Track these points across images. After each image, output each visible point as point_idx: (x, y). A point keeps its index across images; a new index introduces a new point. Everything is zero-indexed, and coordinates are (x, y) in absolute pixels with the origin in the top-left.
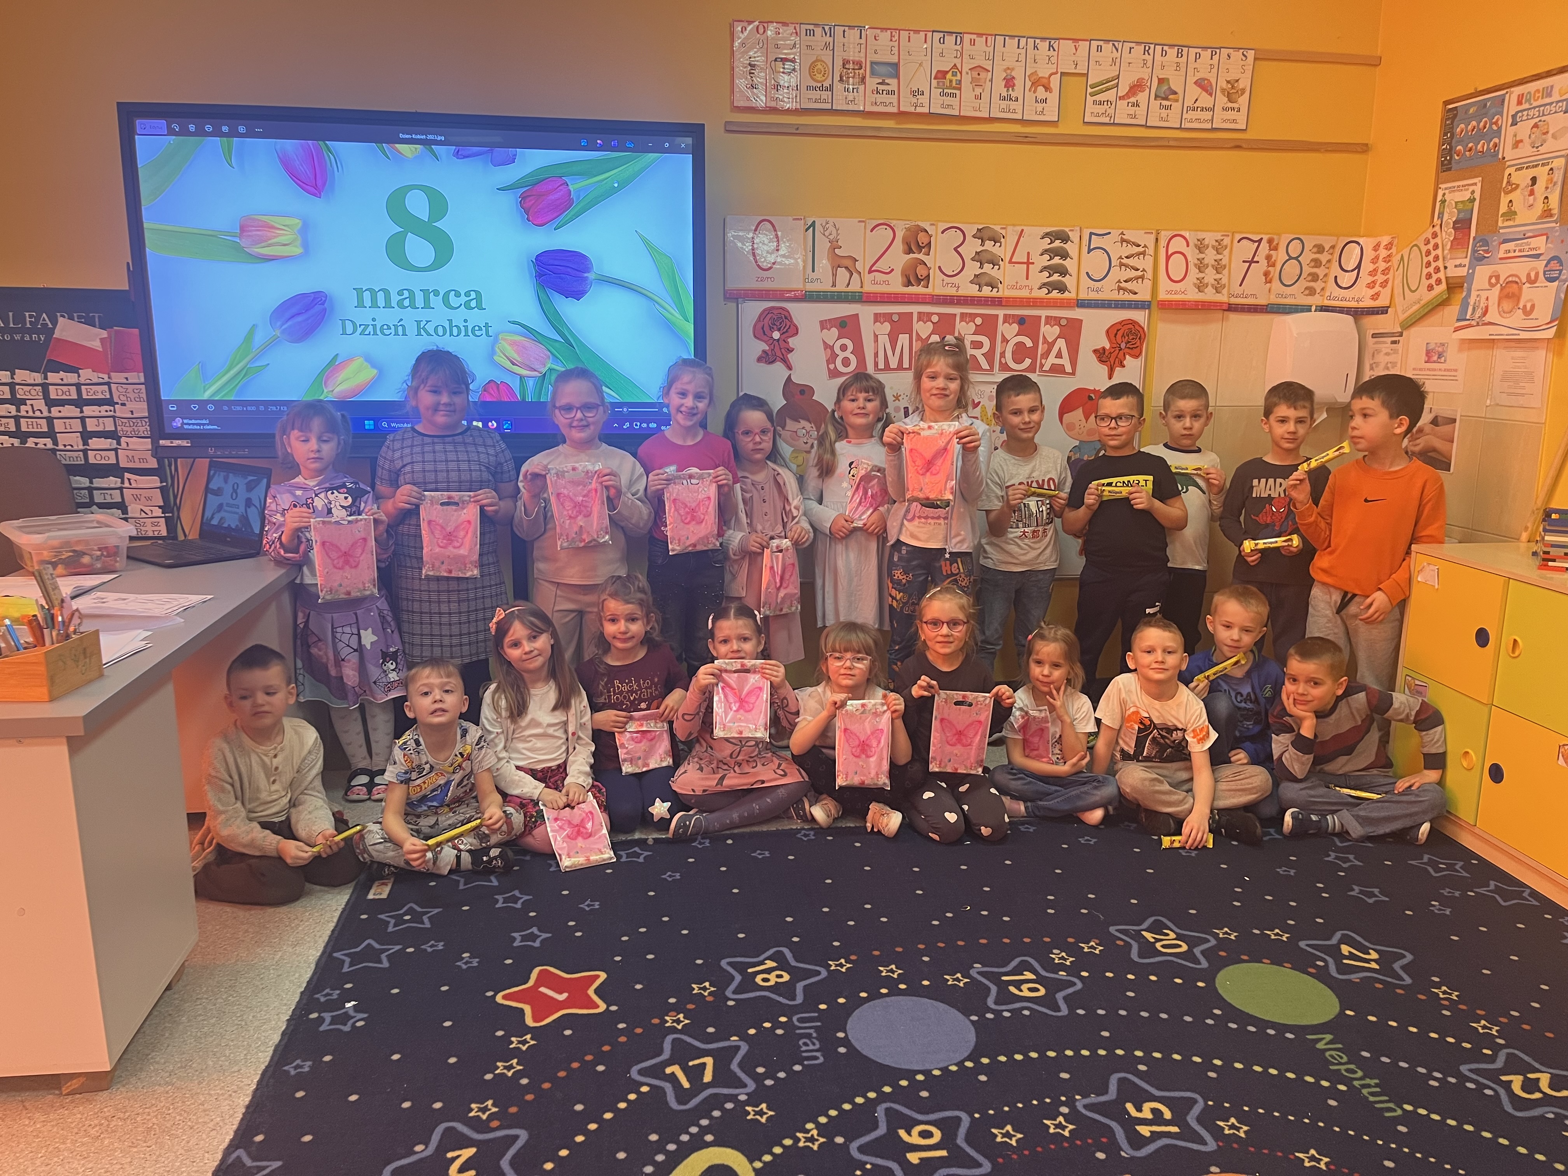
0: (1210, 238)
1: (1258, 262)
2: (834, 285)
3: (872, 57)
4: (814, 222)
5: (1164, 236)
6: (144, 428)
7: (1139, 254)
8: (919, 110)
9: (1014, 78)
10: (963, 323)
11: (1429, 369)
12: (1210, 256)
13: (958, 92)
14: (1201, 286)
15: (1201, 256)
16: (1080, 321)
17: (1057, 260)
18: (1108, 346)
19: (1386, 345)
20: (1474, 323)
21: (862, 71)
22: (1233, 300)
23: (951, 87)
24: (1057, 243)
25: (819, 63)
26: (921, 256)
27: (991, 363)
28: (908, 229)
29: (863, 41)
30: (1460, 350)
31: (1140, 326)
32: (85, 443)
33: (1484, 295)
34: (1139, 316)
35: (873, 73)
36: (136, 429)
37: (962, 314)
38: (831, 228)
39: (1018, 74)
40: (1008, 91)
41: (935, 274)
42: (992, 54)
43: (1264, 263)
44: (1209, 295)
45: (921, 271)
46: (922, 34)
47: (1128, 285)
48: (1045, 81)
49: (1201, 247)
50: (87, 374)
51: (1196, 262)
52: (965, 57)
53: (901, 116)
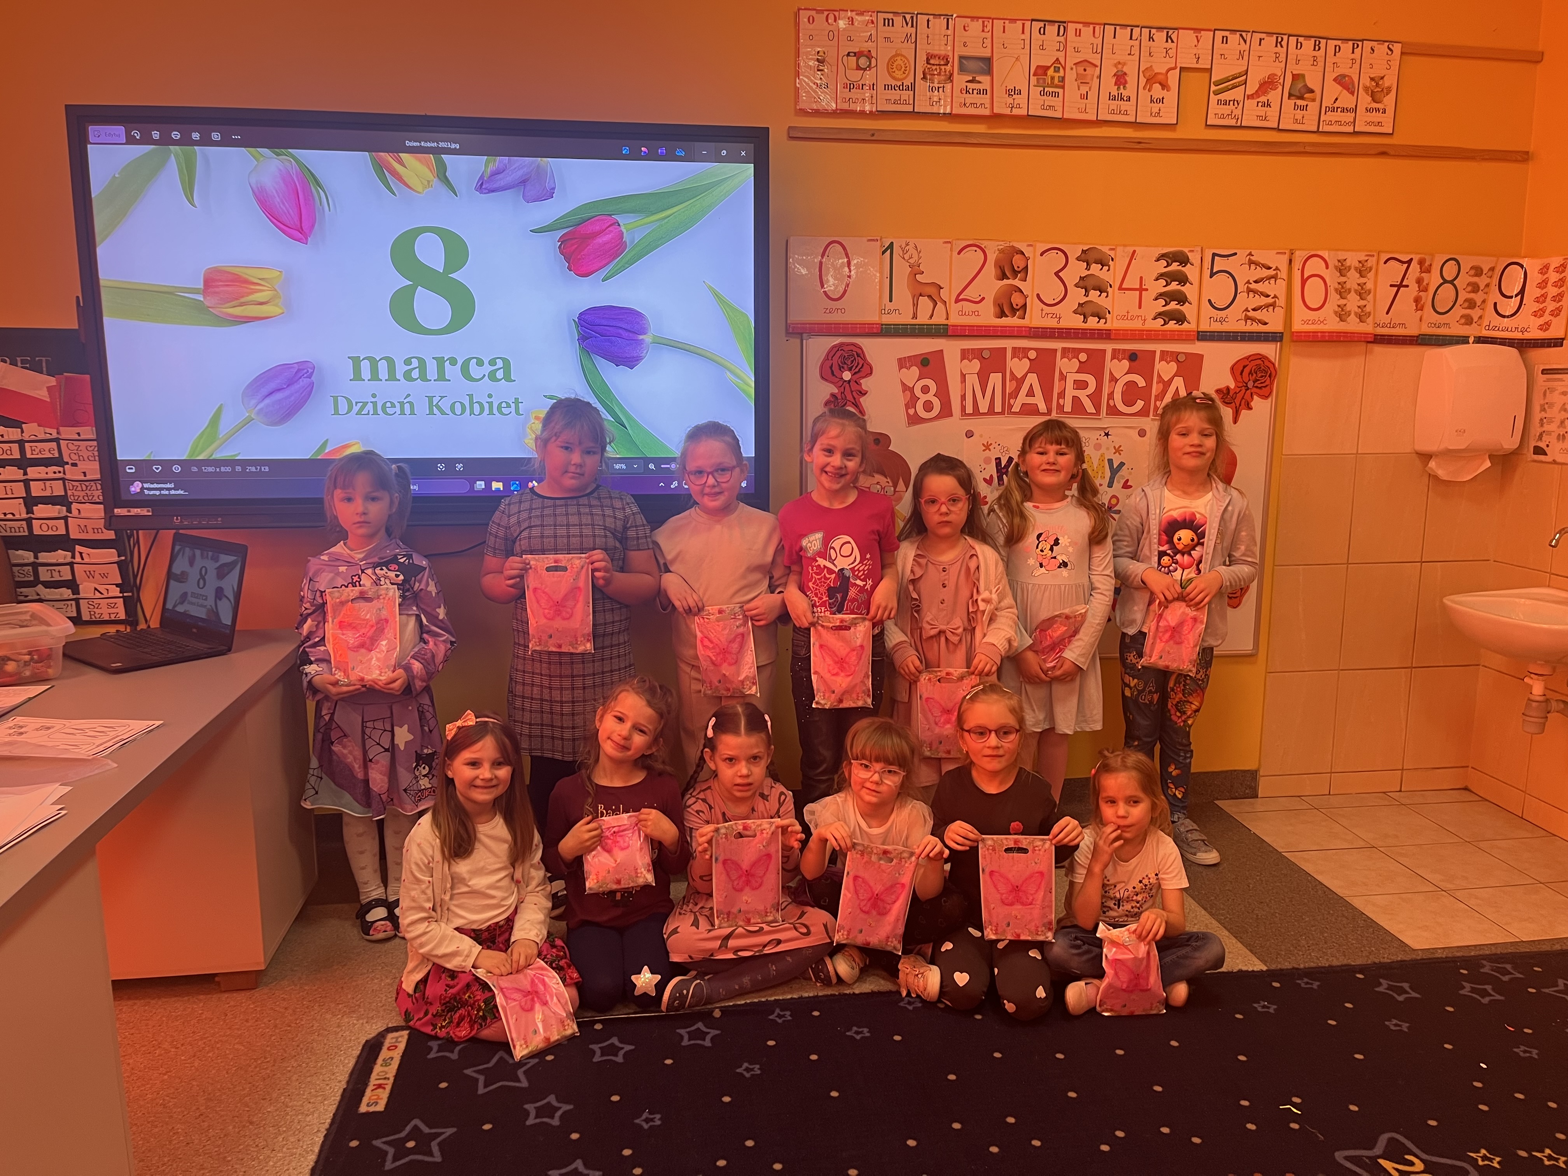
0: (1352, 259)
1: (1407, 286)
2: (915, 316)
3: (960, 51)
4: (891, 245)
5: (1299, 257)
6: (98, 495)
7: (1269, 278)
8: (1016, 112)
9: (1125, 74)
10: (1065, 360)
12: (1353, 279)
13: (1060, 91)
14: (1342, 315)
15: (1343, 279)
16: (1201, 357)
17: (1174, 286)
18: (1232, 385)
21: (949, 67)
22: (1381, 331)
23: (1052, 85)
24: (1175, 266)
25: (899, 58)
26: (1017, 282)
27: (1097, 407)
28: (1001, 251)
29: (949, 32)
31: (1270, 361)
32: (29, 511)
34: (1268, 350)
35: (962, 69)
36: (89, 493)
37: (1064, 349)
38: (912, 251)
39: (1131, 70)
40: (1118, 89)
42: (1100, 46)
43: (1414, 287)
44: (1353, 325)
45: (1017, 300)
46: (1020, 23)
48: (1161, 77)
49: (1342, 270)
50: (31, 430)
51: (1337, 286)
52: (1070, 49)
53: (994, 119)
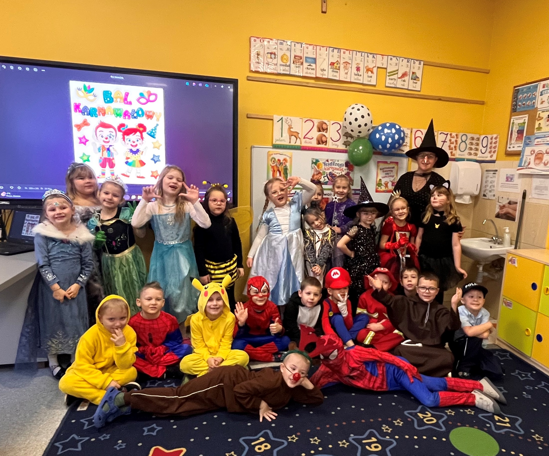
2: (290, 142)
3: (306, 55)
4: (282, 118)
5: (414, 130)
8: (324, 77)
9: (360, 67)
11: (507, 184)
13: (338, 71)
19: (491, 174)
20: (525, 167)
21: (302, 60)
23: (336, 69)
25: (285, 56)
28: (319, 123)
29: (302, 49)
30: (519, 177)
33: (529, 157)
34: (405, 160)
35: (306, 61)
38: (289, 121)
40: (357, 72)
42: (351, 58)
43: (449, 142)
45: (324, 139)
46: (325, 48)
48: (371, 69)
52: (342, 58)
53: (317, 79)
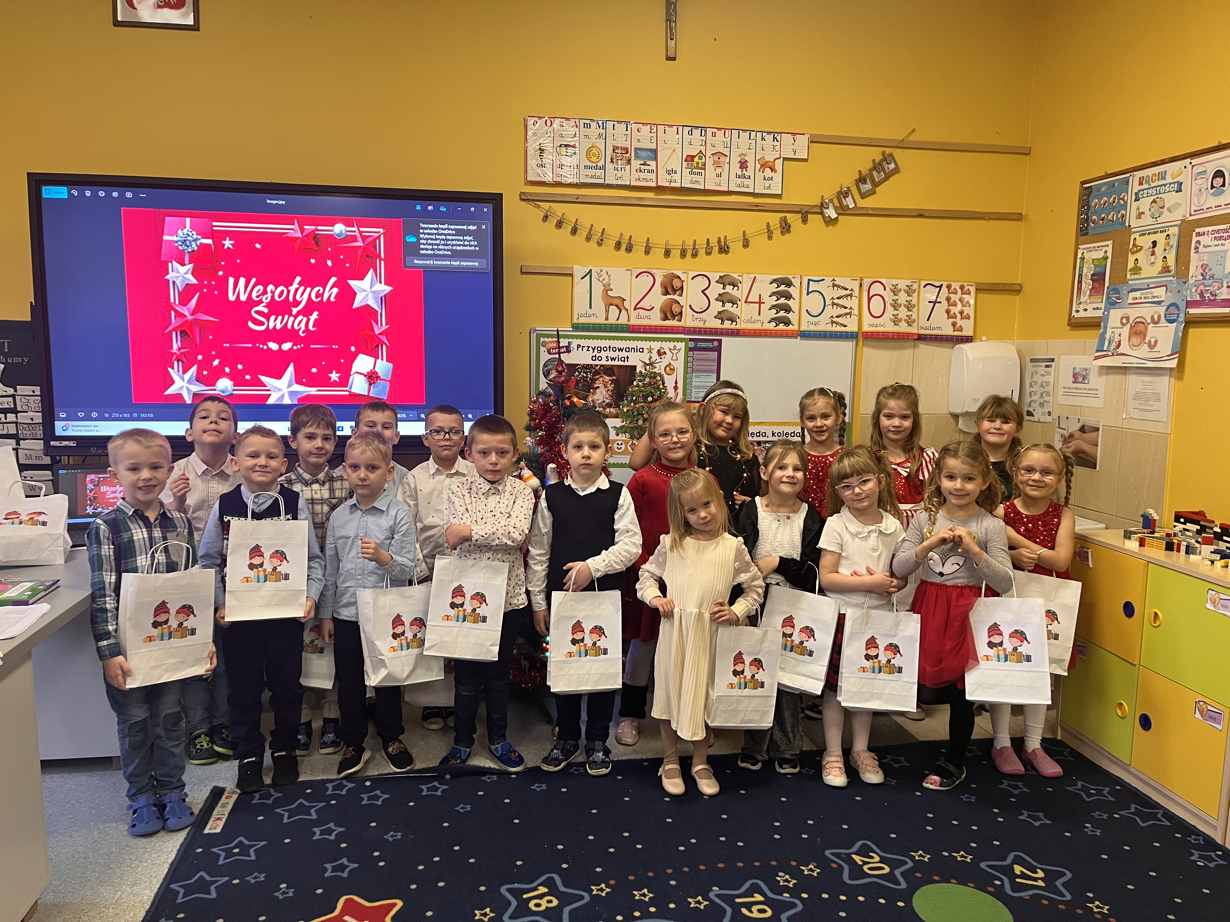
0: (902, 284)
1: (940, 302)
2: (607, 319)
3: (635, 145)
4: (591, 270)
5: (867, 282)
6: (40, 433)
7: (847, 296)
8: (673, 185)
9: (746, 161)
11: (1076, 388)
12: (902, 298)
13: (703, 171)
14: (896, 321)
15: (895, 297)
17: (782, 300)
19: (1041, 368)
20: (1110, 353)
21: (628, 155)
22: (923, 332)
23: (698, 168)
25: (594, 149)
28: (665, 276)
29: (629, 132)
30: (1100, 374)
33: (1117, 331)
34: (849, 344)
35: (637, 157)
36: (34, 432)
38: (604, 275)
39: (750, 159)
40: (742, 171)
41: (686, 311)
42: (729, 143)
43: (945, 303)
44: (903, 328)
45: (675, 308)
46: (675, 128)
47: (839, 320)
48: (771, 164)
49: (895, 291)
51: (892, 302)
52: (709, 146)
53: (659, 189)
